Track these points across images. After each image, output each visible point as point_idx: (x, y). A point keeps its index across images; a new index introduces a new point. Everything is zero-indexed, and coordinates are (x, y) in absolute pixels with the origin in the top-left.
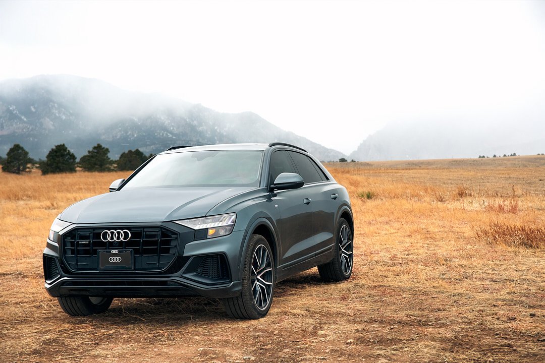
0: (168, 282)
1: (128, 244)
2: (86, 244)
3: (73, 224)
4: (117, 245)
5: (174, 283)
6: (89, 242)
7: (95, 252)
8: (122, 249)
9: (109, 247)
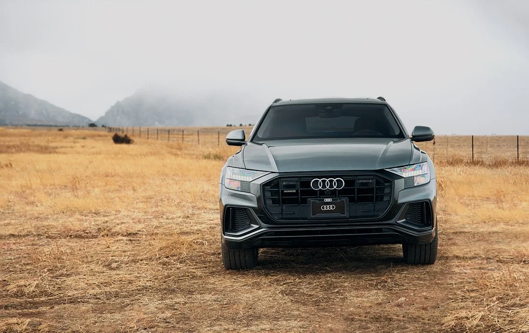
0: (383, 229)
1: (342, 192)
2: (293, 193)
3: (272, 173)
4: (330, 193)
5: (388, 230)
6: (297, 191)
7: (304, 201)
8: (336, 197)
9: (320, 195)
